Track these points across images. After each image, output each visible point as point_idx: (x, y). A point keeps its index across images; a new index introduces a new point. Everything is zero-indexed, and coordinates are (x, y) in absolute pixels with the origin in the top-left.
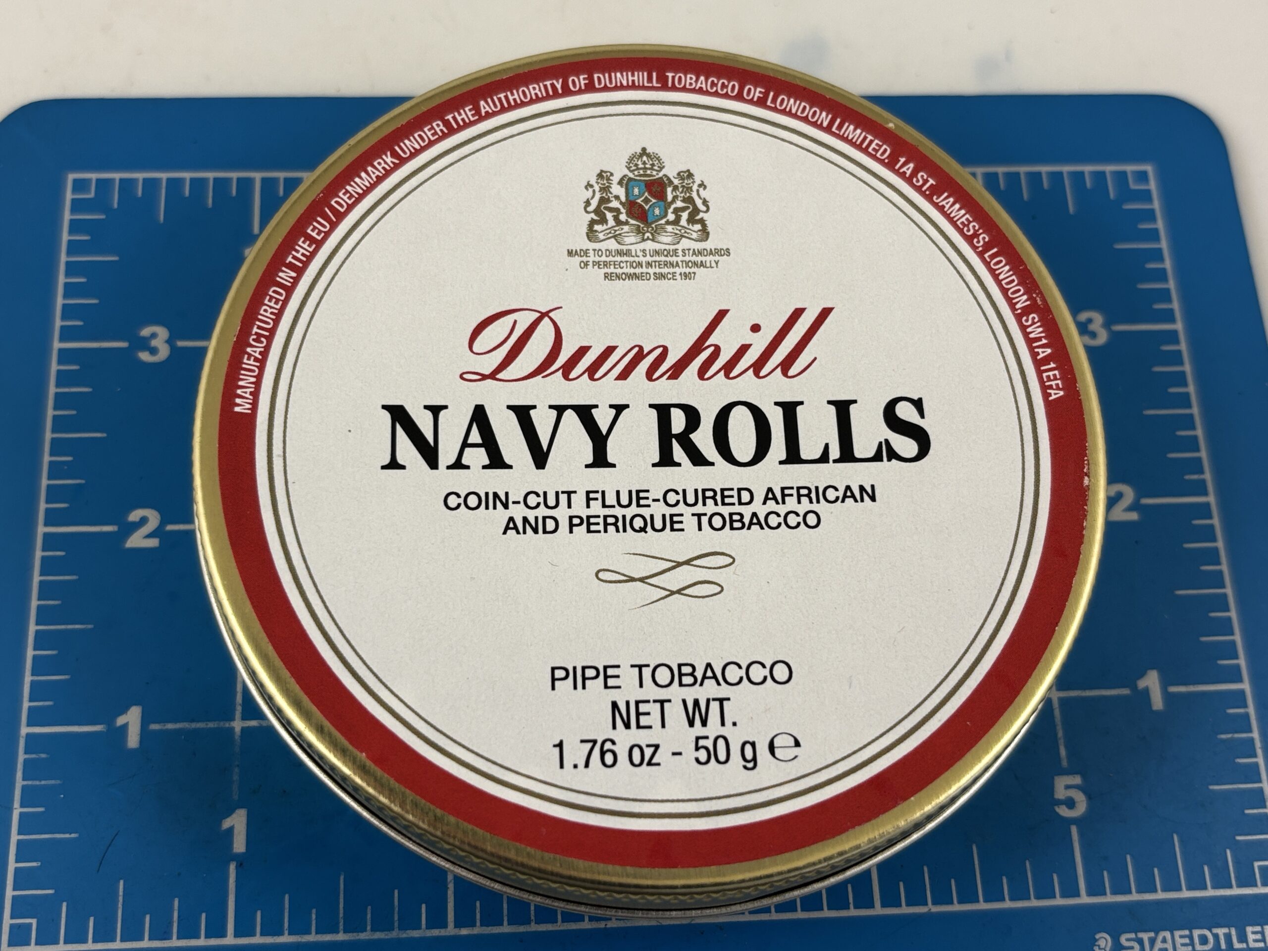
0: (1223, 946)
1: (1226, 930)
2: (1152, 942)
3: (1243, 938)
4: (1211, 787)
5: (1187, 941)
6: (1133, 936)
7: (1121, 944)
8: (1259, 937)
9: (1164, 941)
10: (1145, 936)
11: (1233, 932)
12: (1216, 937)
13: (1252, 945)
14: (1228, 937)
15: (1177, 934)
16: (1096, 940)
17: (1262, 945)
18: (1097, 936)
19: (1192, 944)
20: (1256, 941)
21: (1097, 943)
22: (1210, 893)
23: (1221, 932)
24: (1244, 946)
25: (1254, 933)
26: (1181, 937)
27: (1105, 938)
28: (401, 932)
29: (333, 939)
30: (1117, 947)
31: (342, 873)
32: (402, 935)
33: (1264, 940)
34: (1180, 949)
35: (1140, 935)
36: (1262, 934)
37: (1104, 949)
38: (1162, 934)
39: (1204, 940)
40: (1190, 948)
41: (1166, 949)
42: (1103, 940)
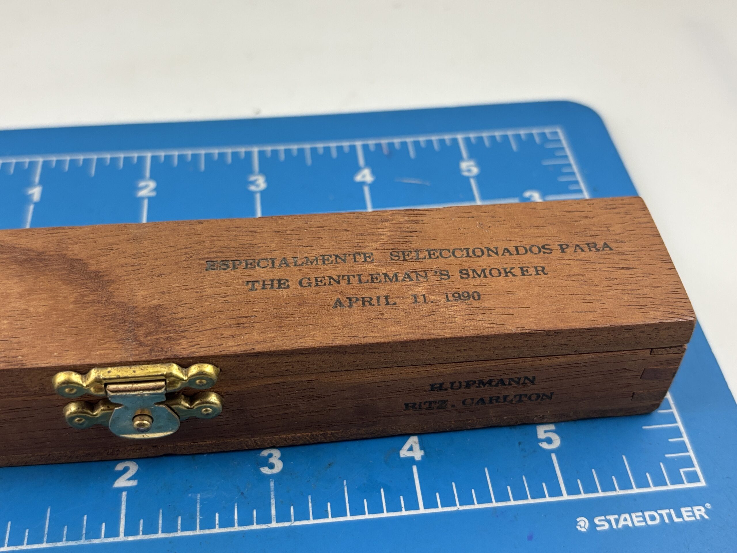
0: (667, 521)
1: (667, 511)
2: (617, 521)
3: (679, 515)
4: (644, 427)
5: (641, 519)
6: (603, 518)
7: (595, 523)
8: (691, 514)
9: (625, 520)
10: (612, 518)
11: (672, 511)
12: (661, 516)
13: (687, 519)
14: (670, 516)
15: (633, 515)
16: (578, 522)
17: (693, 519)
18: (578, 520)
19: (645, 520)
20: (688, 516)
21: (578, 524)
22: (653, 489)
23: (664, 512)
24: (681, 520)
25: (686, 511)
26: (637, 517)
27: (584, 521)
28: (87, 541)
29: (38, 547)
30: (593, 525)
31: (50, 507)
32: (87, 542)
33: (694, 515)
34: (637, 524)
35: (608, 517)
36: (693, 512)
37: (584, 527)
38: (623, 516)
39: (653, 518)
40: (644, 524)
41: (628, 525)
42: (582, 521)
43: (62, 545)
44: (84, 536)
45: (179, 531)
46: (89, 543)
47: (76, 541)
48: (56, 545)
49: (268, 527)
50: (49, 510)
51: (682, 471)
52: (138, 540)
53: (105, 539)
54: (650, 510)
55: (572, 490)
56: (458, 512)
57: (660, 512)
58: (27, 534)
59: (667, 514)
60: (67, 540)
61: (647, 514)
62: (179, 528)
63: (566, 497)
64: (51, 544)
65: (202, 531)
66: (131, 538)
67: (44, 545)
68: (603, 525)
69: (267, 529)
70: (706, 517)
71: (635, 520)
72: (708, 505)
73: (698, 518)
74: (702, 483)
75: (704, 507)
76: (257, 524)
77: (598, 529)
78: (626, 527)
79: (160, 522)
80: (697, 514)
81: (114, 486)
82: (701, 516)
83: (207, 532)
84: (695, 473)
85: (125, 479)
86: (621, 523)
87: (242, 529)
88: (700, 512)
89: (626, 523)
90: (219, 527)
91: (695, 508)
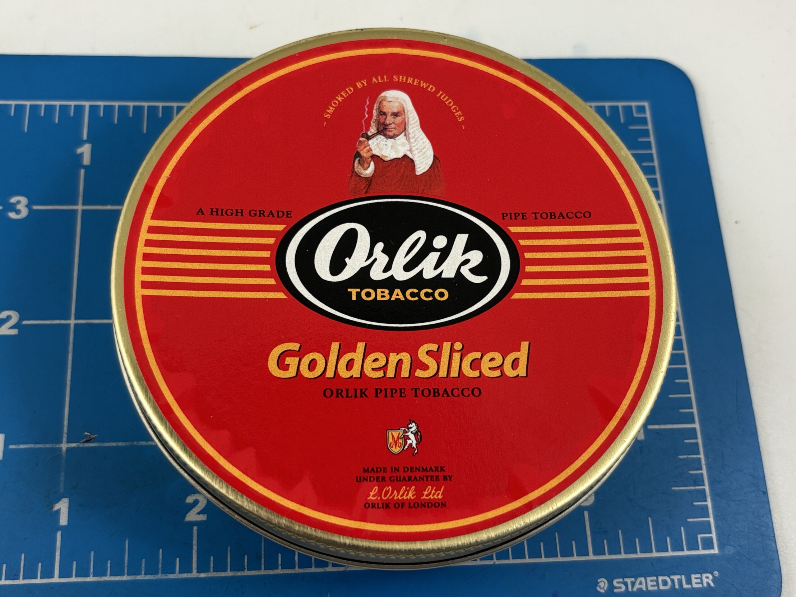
0: (677, 587)
1: (679, 577)
2: (633, 584)
3: (689, 582)
4: (673, 488)
5: (655, 583)
6: (621, 580)
7: (613, 585)
8: (699, 581)
9: (641, 583)
10: (629, 581)
11: (683, 577)
12: (673, 581)
13: (695, 586)
14: (680, 581)
15: (649, 579)
16: (598, 583)
17: (700, 586)
18: (599, 581)
19: (658, 585)
20: (697, 583)
21: (599, 585)
22: (670, 554)
23: (676, 578)
24: (689, 586)
25: (696, 578)
26: (651, 581)
27: (604, 582)
28: (163, 575)
29: (121, 579)
30: (611, 586)
31: (128, 538)
32: (164, 577)
33: (702, 583)
34: (650, 588)
35: (626, 580)
36: (701, 579)
37: (603, 588)
38: (639, 579)
39: (665, 583)
40: (656, 588)
41: (642, 589)
42: (603, 582)
43: (142, 578)
44: (160, 571)
45: (246, 571)
46: (165, 577)
47: (154, 575)
48: (136, 578)
49: (325, 571)
50: (127, 541)
51: (699, 536)
52: (209, 577)
53: (180, 574)
54: (664, 575)
55: (598, 551)
56: (494, 565)
57: (672, 577)
58: (109, 565)
59: (678, 579)
60: (146, 574)
61: (661, 579)
62: (246, 567)
63: (592, 557)
64: (131, 576)
65: (266, 571)
66: (203, 575)
67: (125, 578)
68: (620, 588)
69: (324, 572)
70: (712, 585)
71: (650, 583)
72: (716, 573)
73: (705, 585)
74: (716, 551)
75: (712, 574)
76: (315, 567)
77: (615, 590)
78: (640, 590)
79: (229, 559)
80: (705, 580)
81: (185, 520)
82: (708, 584)
83: (271, 572)
84: (711, 539)
85: (196, 513)
86: (637, 586)
87: (301, 571)
88: (708, 579)
89: (641, 586)
90: (282, 569)
91: (704, 575)
